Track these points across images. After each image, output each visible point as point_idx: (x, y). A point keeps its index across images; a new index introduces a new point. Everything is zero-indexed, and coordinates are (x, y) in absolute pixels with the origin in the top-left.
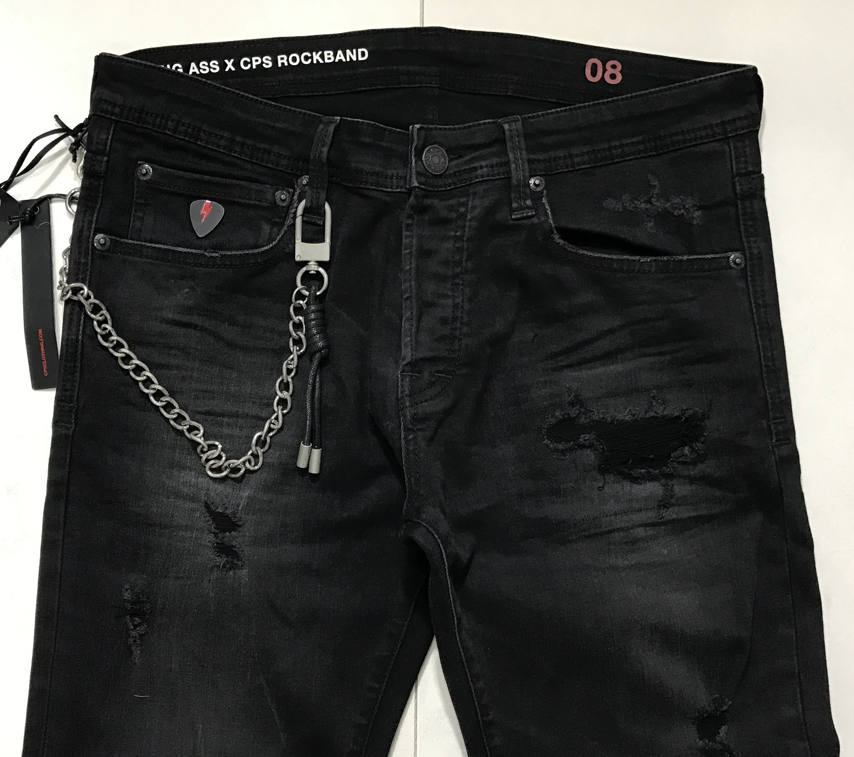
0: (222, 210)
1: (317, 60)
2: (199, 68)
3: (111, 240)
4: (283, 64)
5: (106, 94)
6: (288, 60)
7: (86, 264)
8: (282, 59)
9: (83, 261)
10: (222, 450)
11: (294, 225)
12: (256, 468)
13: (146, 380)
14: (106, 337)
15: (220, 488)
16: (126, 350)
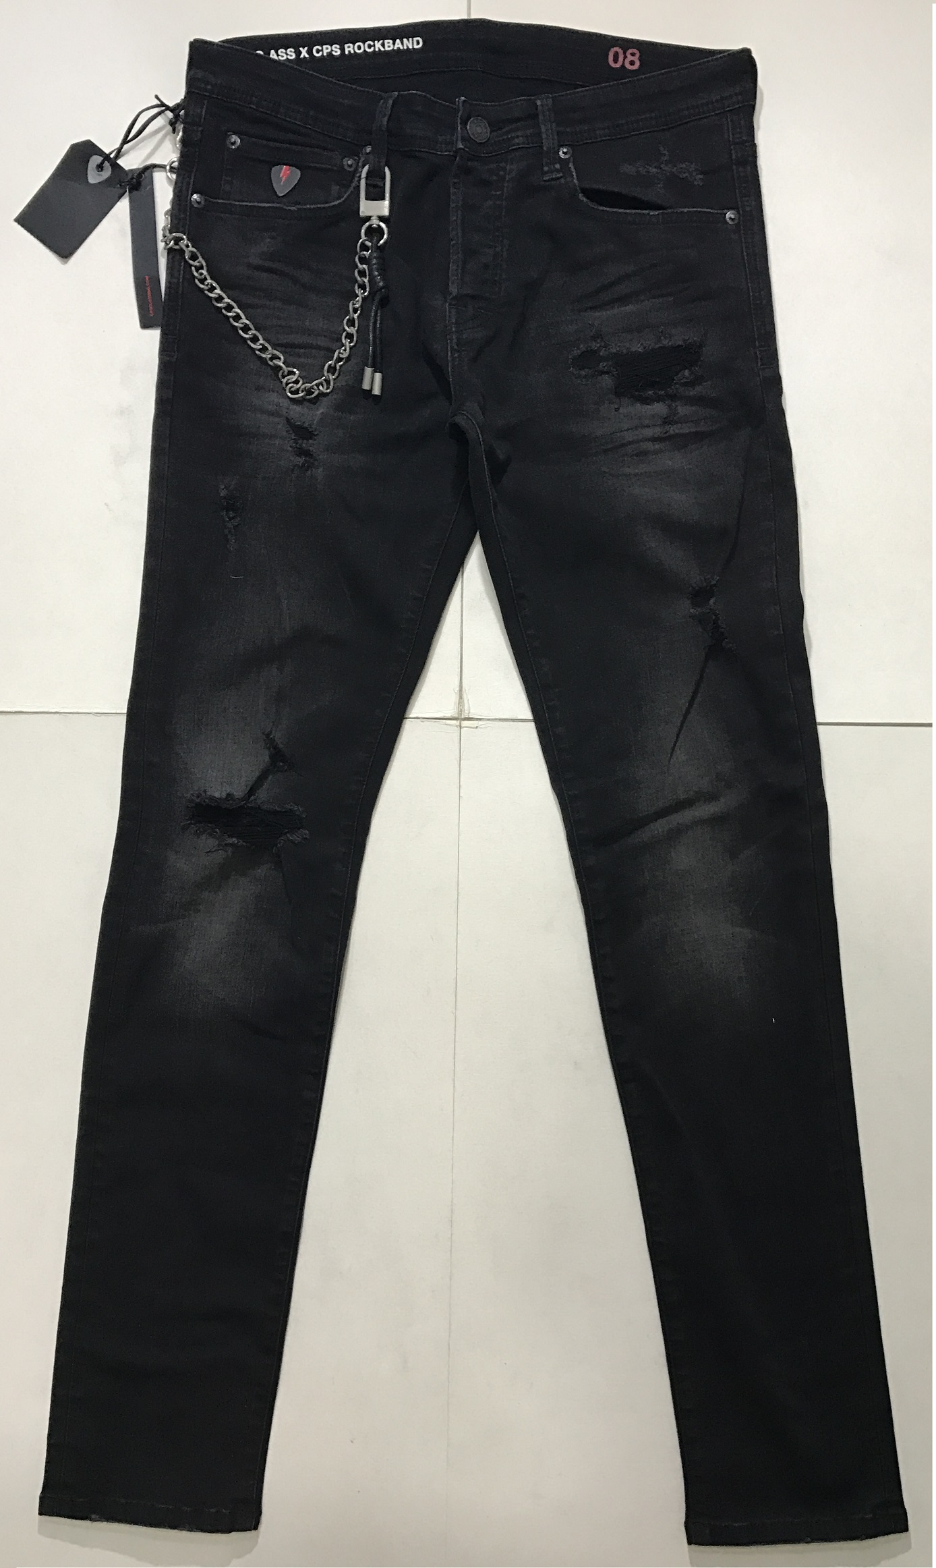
0: (299, 173)
1: (379, 49)
2: (278, 55)
3: (206, 200)
4: (349, 52)
5: (200, 74)
6: (354, 48)
7: (185, 219)
8: (349, 47)
9: (182, 216)
10: (299, 376)
11: (358, 187)
12: (328, 391)
13: (235, 316)
14: (202, 281)
15: (298, 408)
16: (218, 291)
